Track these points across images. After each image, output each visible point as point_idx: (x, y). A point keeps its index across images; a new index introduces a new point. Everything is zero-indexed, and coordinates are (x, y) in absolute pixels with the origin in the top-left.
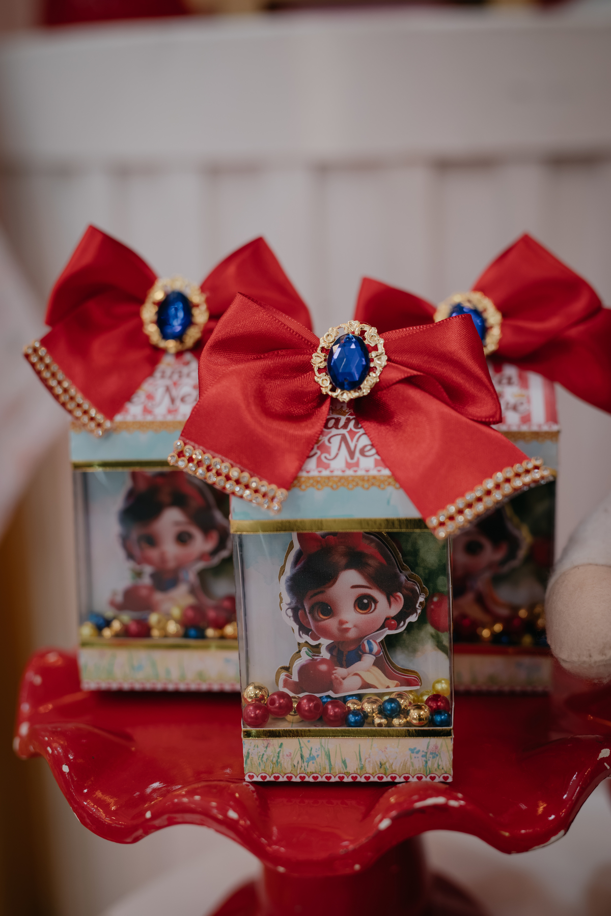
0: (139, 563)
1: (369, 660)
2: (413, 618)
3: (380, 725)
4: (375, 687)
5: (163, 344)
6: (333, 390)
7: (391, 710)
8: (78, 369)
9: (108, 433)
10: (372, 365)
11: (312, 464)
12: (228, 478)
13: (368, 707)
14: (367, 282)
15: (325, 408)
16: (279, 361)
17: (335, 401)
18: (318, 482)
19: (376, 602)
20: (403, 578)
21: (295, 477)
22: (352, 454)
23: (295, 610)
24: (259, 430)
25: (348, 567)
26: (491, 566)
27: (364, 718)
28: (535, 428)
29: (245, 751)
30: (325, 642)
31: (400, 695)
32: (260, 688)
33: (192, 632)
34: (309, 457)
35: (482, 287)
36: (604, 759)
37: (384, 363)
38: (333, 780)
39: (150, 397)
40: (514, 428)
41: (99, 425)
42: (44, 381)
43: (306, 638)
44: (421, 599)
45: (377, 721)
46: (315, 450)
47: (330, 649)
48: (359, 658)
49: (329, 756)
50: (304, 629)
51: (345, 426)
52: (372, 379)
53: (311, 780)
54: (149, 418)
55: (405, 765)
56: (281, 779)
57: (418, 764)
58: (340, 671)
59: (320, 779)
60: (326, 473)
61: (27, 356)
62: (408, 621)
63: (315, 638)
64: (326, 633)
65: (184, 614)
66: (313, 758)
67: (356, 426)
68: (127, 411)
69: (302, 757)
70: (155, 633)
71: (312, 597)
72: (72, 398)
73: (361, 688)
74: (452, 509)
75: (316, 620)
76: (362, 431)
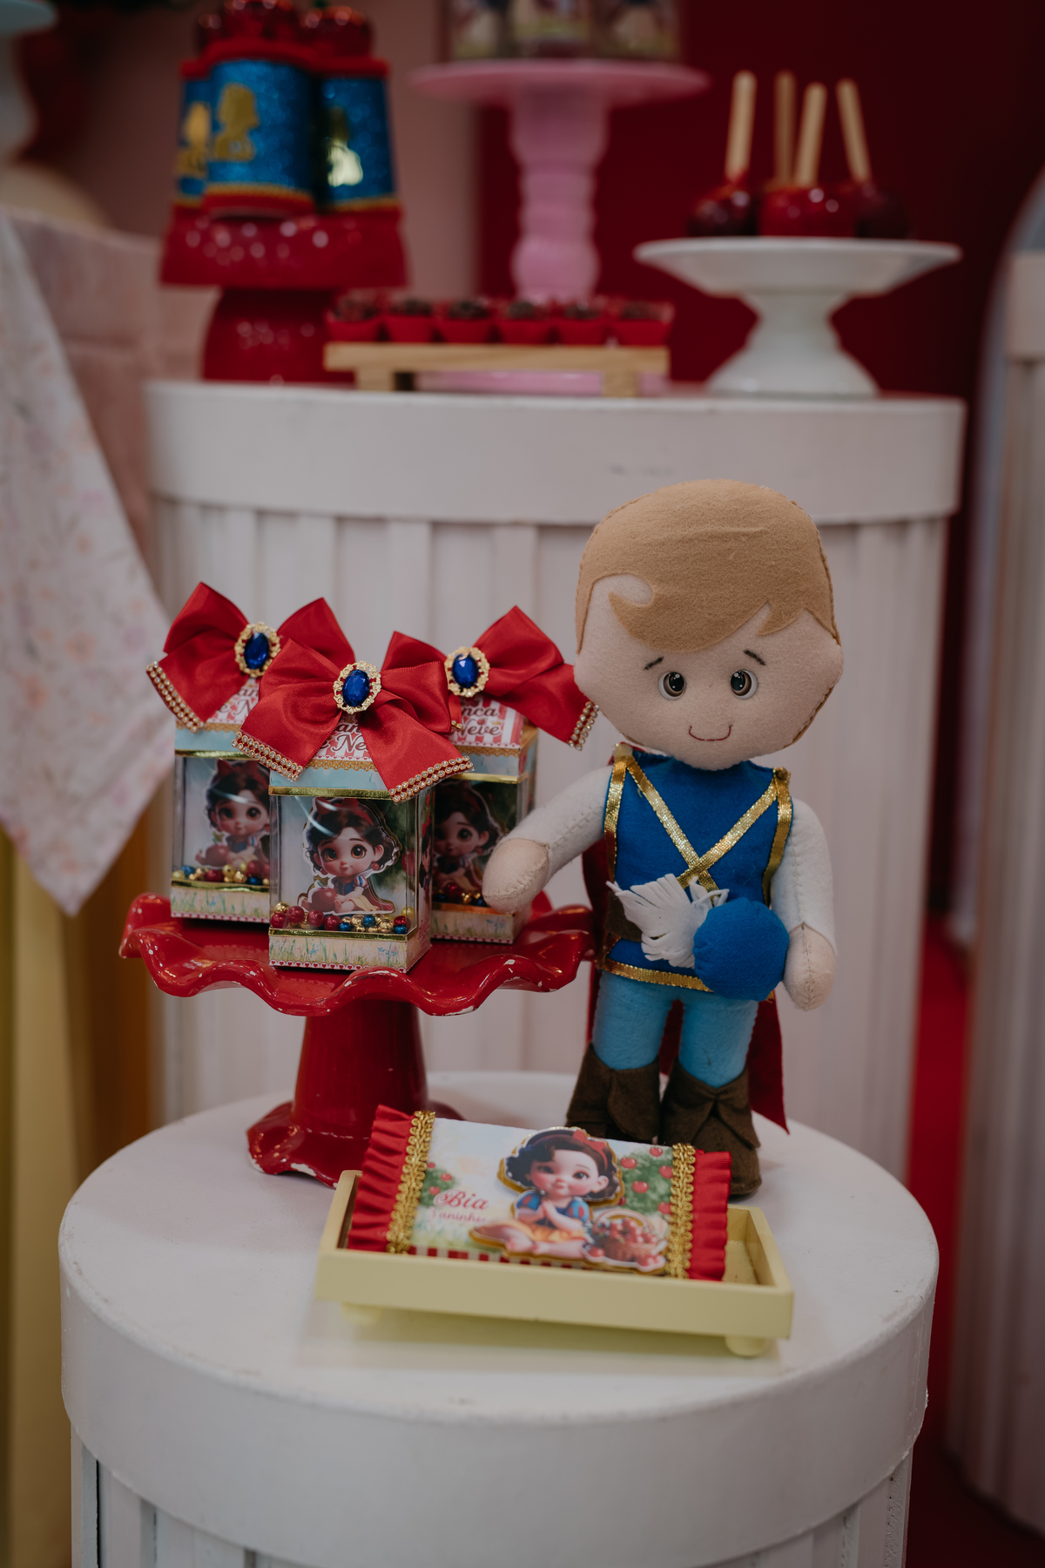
0: (219, 830)
1: (359, 890)
2: (390, 863)
3: (360, 931)
4: (362, 910)
5: (247, 671)
6: (344, 706)
7: (369, 921)
8: (184, 684)
9: (200, 731)
10: (371, 691)
11: (323, 752)
12: (268, 757)
13: (354, 921)
14: (397, 636)
15: (338, 718)
16: (313, 684)
17: (345, 713)
18: (326, 764)
19: (366, 850)
20: (384, 835)
21: (310, 760)
22: (350, 747)
23: (312, 853)
24: (290, 727)
25: (348, 825)
26: (476, 849)
27: (351, 927)
28: (502, 746)
29: (270, 944)
30: (331, 876)
31: (378, 915)
32: (286, 906)
33: (253, 880)
34: (321, 748)
35: (479, 645)
36: (509, 966)
37: (379, 690)
38: (327, 967)
39: (234, 708)
40: (488, 745)
41: (195, 724)
42: (156, 685)
43: (318, 873)
44: (395, 850)
45: (358, 928)
46: (327, 744)
47: (334, 881)
48: (353, 889)
49: (325, 950)
50: (317, 866)
51: (350, 731)
52: (369, 701)
53: (313, 967)
54: (231, 722)
55: (375, 959)
56: (293, 965)
57: (383, 960)
58: (340, 898)
59: (318, 967)
60: (331, 758)
61: (149, 673)
62: (386, 864)
63: (324, 873)
64: (331, 870)
65: (248, 868)
66: (315, 952)
67: (357, 731)
68: (216, 717)
69: (307, 950)
70: (226, 879)
71: (323, 844)
72: (178, 704)
73: (353, 910)
74: (405, 785)
75: (325, 861)
76: (360, 734)
